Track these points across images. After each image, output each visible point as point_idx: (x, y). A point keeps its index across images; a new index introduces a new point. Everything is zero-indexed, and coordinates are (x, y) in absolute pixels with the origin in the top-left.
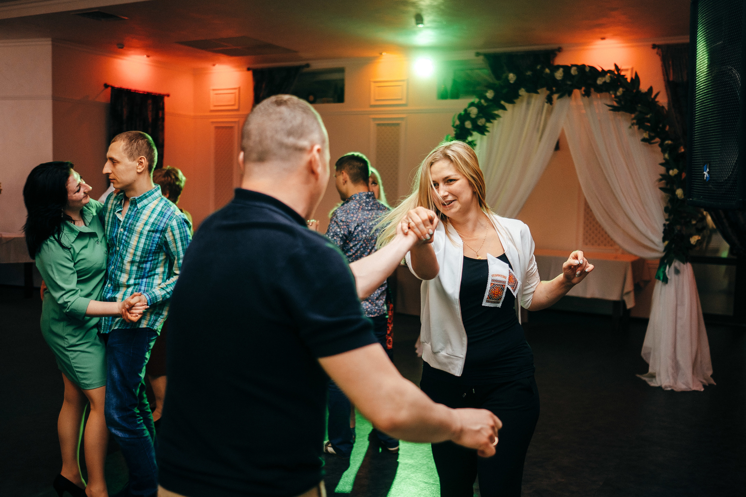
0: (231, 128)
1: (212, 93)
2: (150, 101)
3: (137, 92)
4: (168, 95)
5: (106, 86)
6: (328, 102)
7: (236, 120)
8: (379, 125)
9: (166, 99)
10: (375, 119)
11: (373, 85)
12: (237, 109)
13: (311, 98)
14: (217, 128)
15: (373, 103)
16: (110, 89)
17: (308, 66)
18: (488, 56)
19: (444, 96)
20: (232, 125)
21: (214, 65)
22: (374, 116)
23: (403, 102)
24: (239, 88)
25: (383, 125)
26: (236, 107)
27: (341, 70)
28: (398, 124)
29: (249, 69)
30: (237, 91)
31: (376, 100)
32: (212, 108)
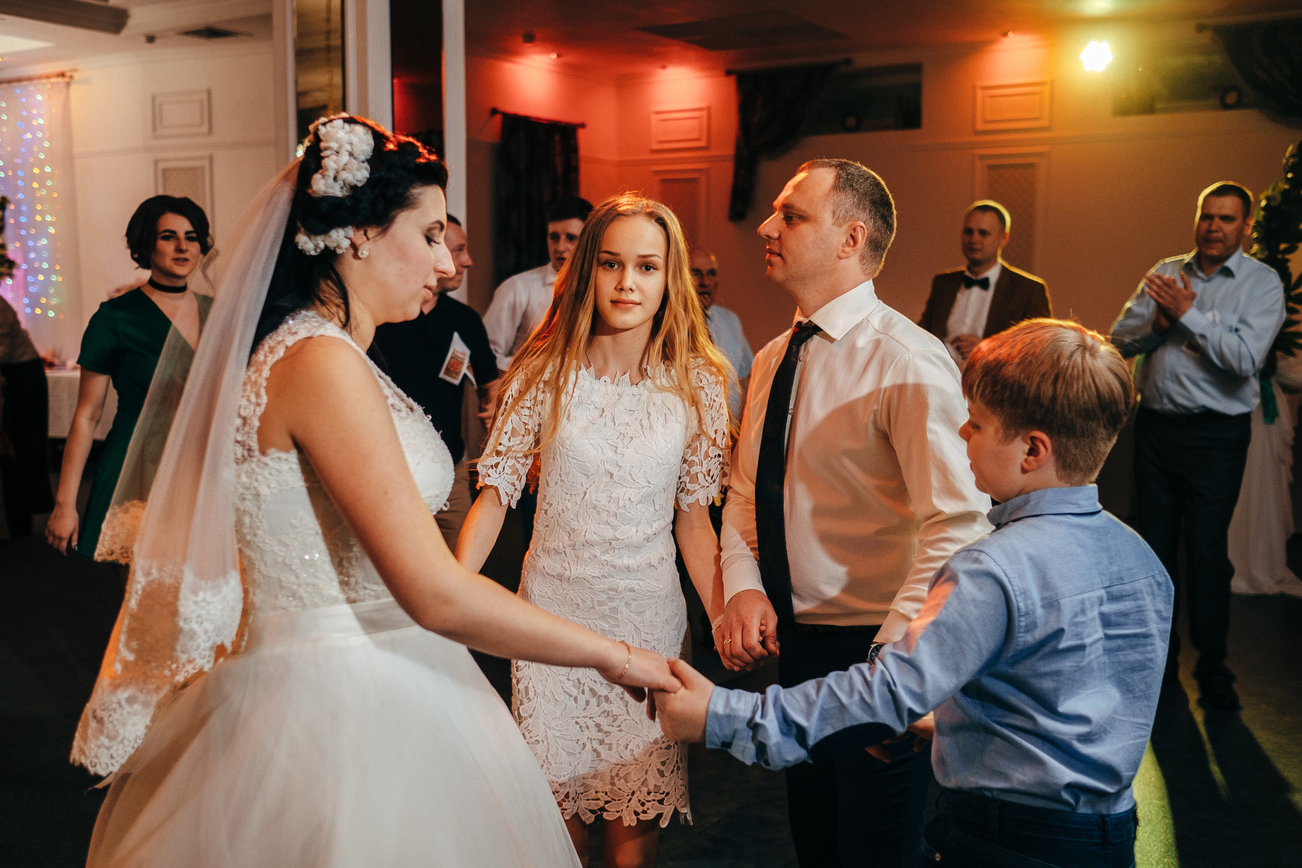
0: (694, 180)
1: (654, 118)
2: (557, 138)
3: (540, 121)
4: (583, 126)
5: (494, 111)
6: (886, 128)
7: (703, 166)
8: (991, 167)
9: (581, 133)
10: (982, 157)
11: (980, 94)
12: (705, 147)
13: (851, 121)
14: (664, 181)
15: (980, 126)
16: (498, 117)
17: (848, 62)
18: (1220, 31)
19: (1124, 109)
20: (696, 175)
21: (664, 67)
22: (982, 152)
23: (1044, 123)
24: (709, 109)
25: (1002, 166)
26: (702, 143)
27: (916, 68)
28: (1033, 165)
29: (728, 73)
30: (704, 113)
31: (987, 122)
32: (656, 146)
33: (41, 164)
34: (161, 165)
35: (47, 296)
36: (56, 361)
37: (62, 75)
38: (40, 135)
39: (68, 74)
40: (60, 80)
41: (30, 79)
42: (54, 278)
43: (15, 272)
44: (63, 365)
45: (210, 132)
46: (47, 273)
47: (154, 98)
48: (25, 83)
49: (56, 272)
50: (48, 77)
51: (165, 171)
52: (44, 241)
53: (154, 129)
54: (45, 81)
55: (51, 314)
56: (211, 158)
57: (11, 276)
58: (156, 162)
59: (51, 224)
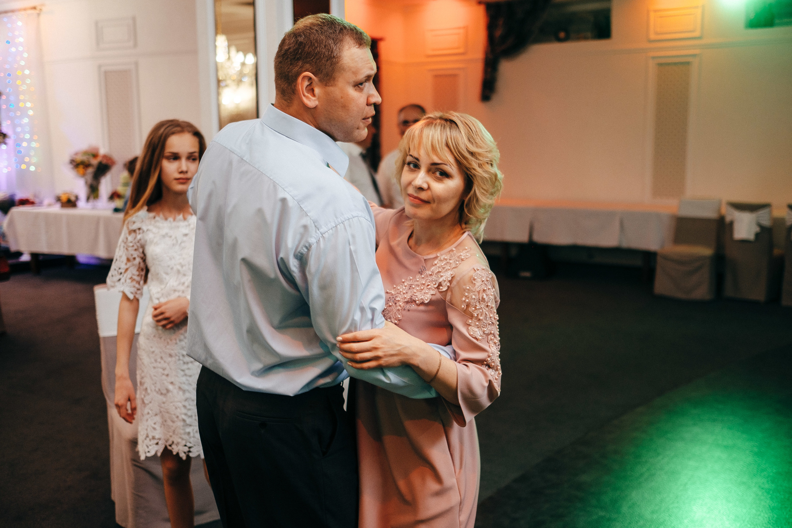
0: (455, 76)
1: (429, 34)
4: (382, 39)
6: (586, 38)
7: (461, 66)
8: (660, 65)
9: (381, 44)
10: (654, 58)
11: (652, 15)
12: (463, 53)
13: (562, 35)
14: (436, 76)
15: (652, 36)
20: (457, 72)
22: (652, 54)
23: (697, 34)
24: (466, 28)
25: (668, 64)
26: (461, 50)
28: (688, 63)
29: (480, 3)
30: (462, 31)
31: (657, 33)
32: (431, 53)
33: (23, 68)
34: (103, 69)
35: (29, 156)
36: (37, 201)
37: (35, 8)
38: (21, 49)
39: (38, 8)
40: (33, 11)
41: (13, 11)
42: (34, 145)
43: (8, 140)
44: (41, 204)
45: (135, 45)
46: (29, 141)
47: (96, 23)
48: (9, 14)
49: (35, 141)
50: (25, 9)
51: (106, 72)
52: (26, 120)
53: (98, 43)
54: (23, 12)
55: (32, 168)
56: (136, 64)
57: (5, 143)
58: (100, 67)
59: (30, 108)
